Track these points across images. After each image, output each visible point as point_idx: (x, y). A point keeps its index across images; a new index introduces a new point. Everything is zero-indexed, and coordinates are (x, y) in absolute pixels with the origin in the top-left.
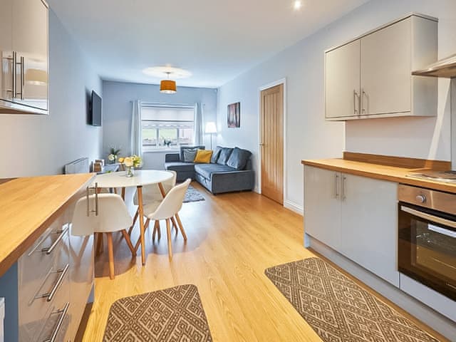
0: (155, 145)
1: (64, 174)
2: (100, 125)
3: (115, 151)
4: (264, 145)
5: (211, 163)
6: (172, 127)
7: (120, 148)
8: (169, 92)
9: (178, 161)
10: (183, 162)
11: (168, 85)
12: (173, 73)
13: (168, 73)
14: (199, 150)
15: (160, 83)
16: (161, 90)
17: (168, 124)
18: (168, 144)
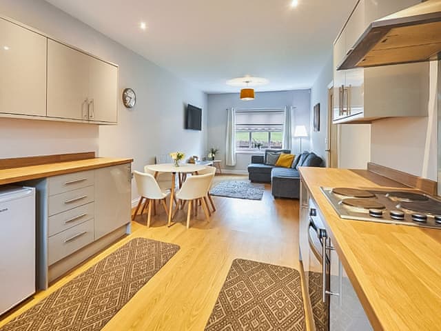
0: (248, 147)
1: (156, 163)
2: (200, 130)
3: (214, 150)
4: (329, 151)
5: (291, 168)
6: (263, 130)
7: (218, 147)
8: (248, 99)
9: (262, 162)
10: (265, 164)
11: (247, 93)
12: (251, 81)
13: (247, 82)
14: (282, 154)
15: (240, 92)
16: (241, 97)
17: (259, 128)
18: (259, 146)
